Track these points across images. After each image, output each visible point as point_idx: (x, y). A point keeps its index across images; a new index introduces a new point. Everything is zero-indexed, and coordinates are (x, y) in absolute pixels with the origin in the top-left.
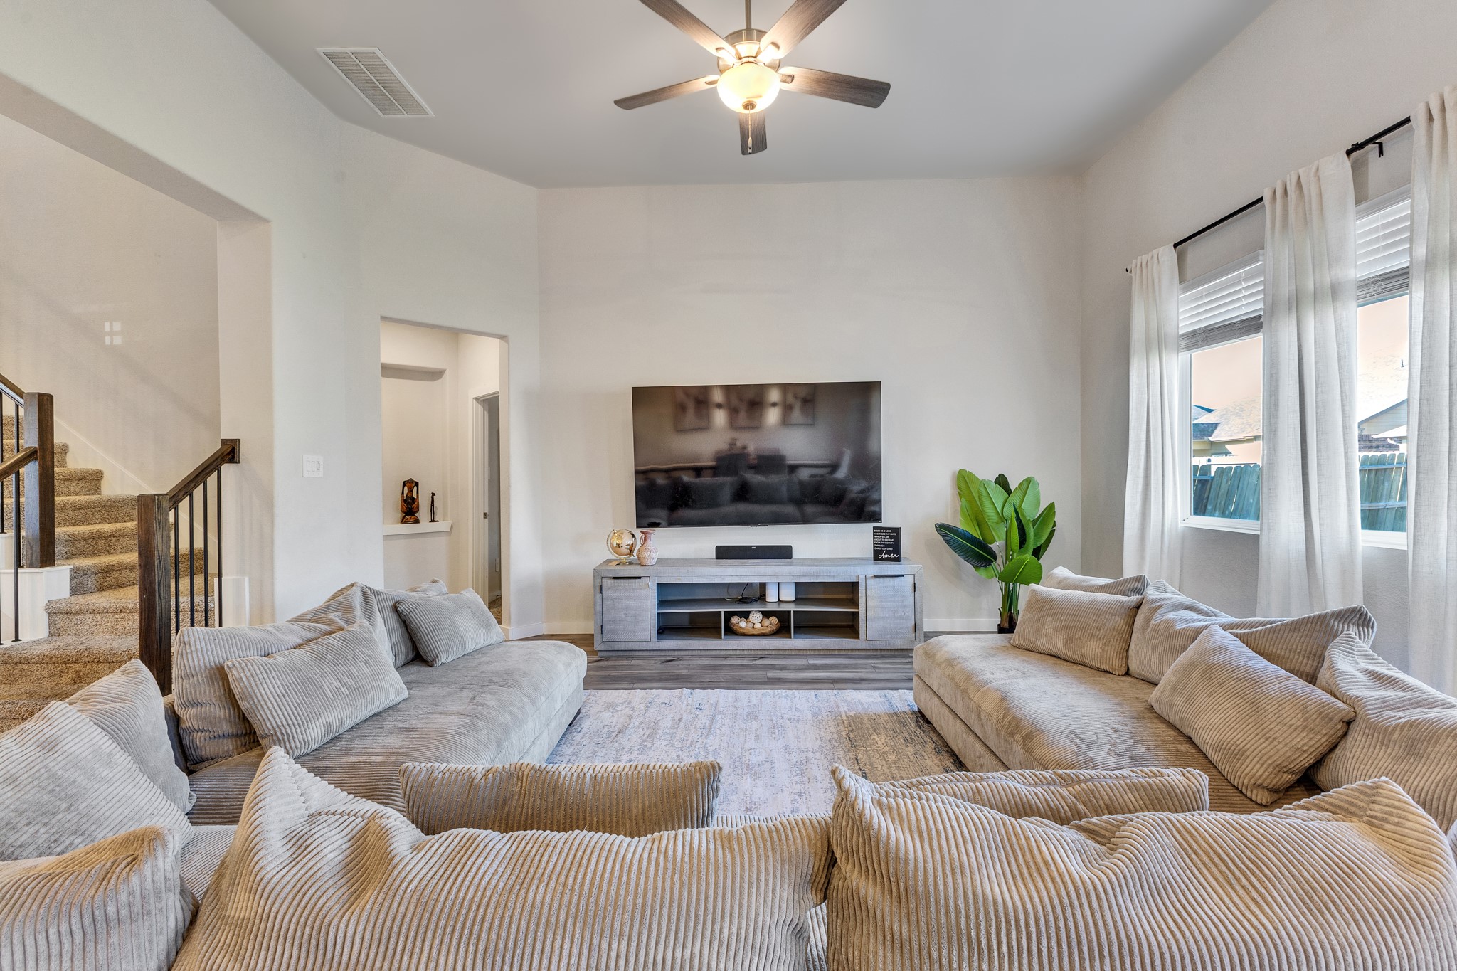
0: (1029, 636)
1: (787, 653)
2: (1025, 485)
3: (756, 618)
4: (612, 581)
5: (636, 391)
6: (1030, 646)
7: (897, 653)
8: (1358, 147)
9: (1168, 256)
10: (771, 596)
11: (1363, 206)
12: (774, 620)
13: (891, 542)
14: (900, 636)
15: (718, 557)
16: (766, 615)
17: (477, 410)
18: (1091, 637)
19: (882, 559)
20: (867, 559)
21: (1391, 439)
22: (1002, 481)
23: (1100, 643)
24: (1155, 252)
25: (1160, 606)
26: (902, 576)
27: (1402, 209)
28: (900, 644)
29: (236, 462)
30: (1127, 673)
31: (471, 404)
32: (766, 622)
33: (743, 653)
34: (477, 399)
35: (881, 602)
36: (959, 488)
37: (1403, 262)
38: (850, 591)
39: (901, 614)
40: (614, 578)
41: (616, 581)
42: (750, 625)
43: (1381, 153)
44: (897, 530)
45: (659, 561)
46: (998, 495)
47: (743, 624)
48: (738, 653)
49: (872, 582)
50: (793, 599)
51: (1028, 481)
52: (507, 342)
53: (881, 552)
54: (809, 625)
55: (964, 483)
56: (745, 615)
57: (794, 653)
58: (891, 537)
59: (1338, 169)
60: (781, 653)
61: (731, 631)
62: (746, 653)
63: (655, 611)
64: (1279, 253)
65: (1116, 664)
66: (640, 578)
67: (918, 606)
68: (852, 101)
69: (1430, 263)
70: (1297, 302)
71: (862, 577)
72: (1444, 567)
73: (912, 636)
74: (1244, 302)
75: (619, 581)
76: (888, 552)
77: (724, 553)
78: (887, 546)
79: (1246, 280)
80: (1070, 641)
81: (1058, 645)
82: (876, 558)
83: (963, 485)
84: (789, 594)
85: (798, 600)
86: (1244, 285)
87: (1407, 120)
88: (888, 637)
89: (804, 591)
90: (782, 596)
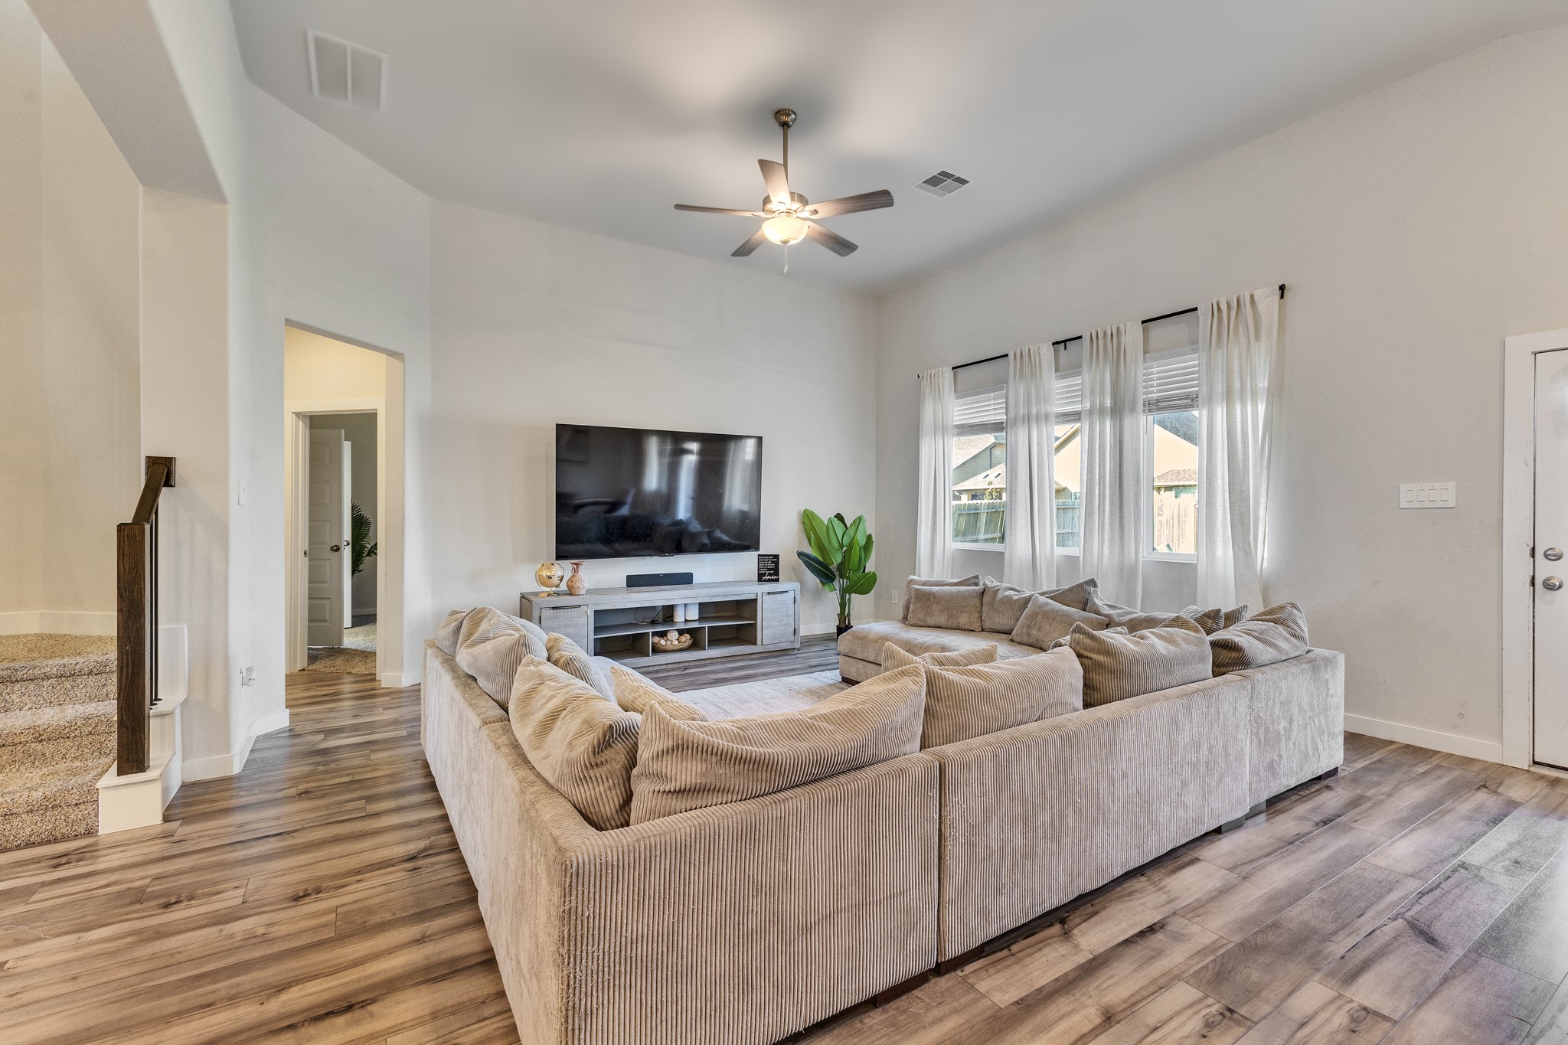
0: (922, 617)
1: (703, 662)
2: (858, 521)
3: (673, 636)
4: (552, 611)
5: (560, 428)
6: (923, 624)
7: (781, 653)
8: (1058, 343)
9: (948, 374)
10: (679, 617)
11: (1058, 374)
12: (687, 636)
13: (772, 566)
14: (784, 640)
15: (629, 585)
16: (681, 632)
17: (297, 426)
18: (962, 612)
19: (765, 581)
20: (754, 581)
21: (957, 491)
22: (839, 517)
23: (967, 615)
24: (940, 369)
25: (998, 590)
26: (787, 592)
27: (1078, 380)
28: (785, 646)
29: (171, 486)
30: (982, 630)
31: (289, 420)
32: (683, 639)
33: (667, 667)
34: (298, 414)
35: (773, 613)
36: (804, 523)
37: (1078, 407)
38: (746, 607)
39: (785, 622)
40: (554, 608)
41: (555, 611)
42: (669, 643)
43: (1065, 348)
44: (776, 557)
45: (589, 592)
46: (839, 528)
47: (663, 642)
48: (664, 667)
49: (766, 598)
50: (697, 618)
51: (860, 518)
52: (403, 361)
53: (764, 575)
54: (718, 638)
55: (808, 521)
56: (663, 634)
57: (708, 662)
58: (773, 562)
59: (1047, 351)
60: (698, 663)
61: (656, 650)
62: (670, 666)
63: (592, 637)
64: (1017, 390)
65: (976, 626)
66: (580, 606)
67: (796, 615)
68: (832, 249)
69: (1091, 412)
70: (1028, 419)
71: (760, 595)
72: (1096, 562)
73: (792, 639)
74: (993, 412)
75: (559, 611)
76: (770, 575)
77: (634, 582)
78: (769, 570)
79: (994, 399)
80: (950, 616)
81: (942, 620)
82: (760, 580)
83: (807, 522)
84: (693, 614)
85: (701, 619)
86: (992, 402)
87: (1080, 337)
88: (777, 641)
89: (707, 609)
90: (687, 615)
